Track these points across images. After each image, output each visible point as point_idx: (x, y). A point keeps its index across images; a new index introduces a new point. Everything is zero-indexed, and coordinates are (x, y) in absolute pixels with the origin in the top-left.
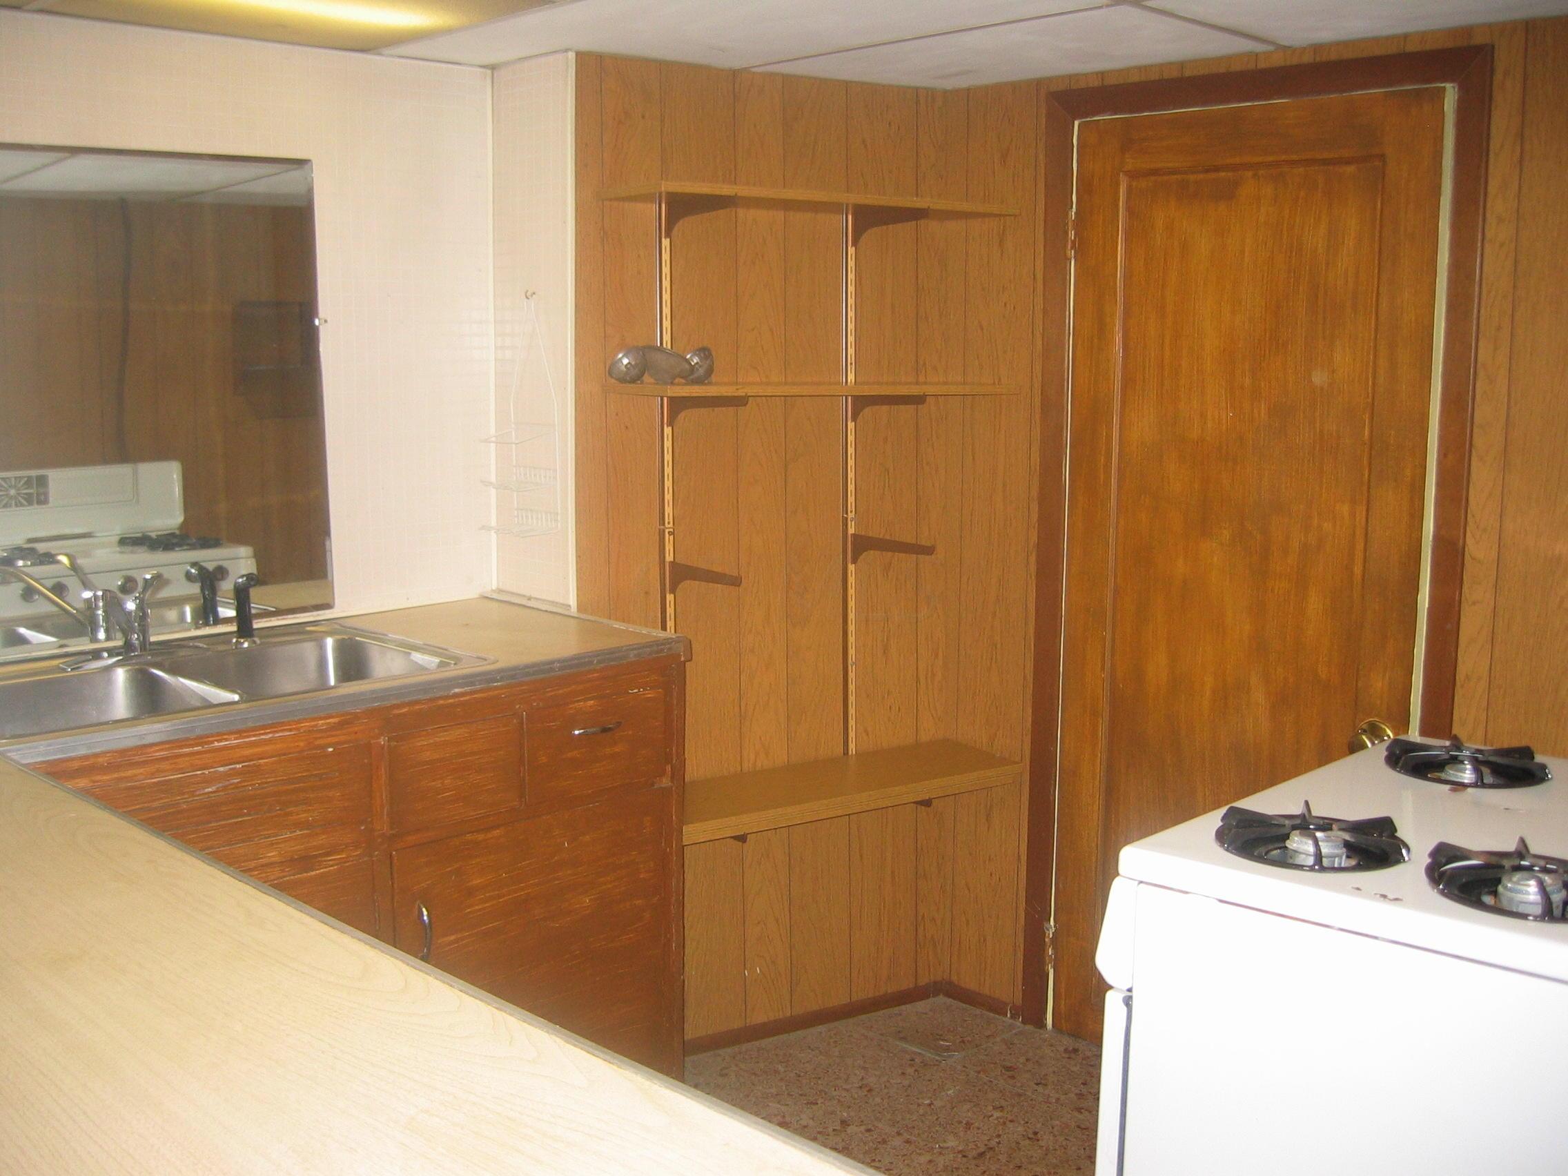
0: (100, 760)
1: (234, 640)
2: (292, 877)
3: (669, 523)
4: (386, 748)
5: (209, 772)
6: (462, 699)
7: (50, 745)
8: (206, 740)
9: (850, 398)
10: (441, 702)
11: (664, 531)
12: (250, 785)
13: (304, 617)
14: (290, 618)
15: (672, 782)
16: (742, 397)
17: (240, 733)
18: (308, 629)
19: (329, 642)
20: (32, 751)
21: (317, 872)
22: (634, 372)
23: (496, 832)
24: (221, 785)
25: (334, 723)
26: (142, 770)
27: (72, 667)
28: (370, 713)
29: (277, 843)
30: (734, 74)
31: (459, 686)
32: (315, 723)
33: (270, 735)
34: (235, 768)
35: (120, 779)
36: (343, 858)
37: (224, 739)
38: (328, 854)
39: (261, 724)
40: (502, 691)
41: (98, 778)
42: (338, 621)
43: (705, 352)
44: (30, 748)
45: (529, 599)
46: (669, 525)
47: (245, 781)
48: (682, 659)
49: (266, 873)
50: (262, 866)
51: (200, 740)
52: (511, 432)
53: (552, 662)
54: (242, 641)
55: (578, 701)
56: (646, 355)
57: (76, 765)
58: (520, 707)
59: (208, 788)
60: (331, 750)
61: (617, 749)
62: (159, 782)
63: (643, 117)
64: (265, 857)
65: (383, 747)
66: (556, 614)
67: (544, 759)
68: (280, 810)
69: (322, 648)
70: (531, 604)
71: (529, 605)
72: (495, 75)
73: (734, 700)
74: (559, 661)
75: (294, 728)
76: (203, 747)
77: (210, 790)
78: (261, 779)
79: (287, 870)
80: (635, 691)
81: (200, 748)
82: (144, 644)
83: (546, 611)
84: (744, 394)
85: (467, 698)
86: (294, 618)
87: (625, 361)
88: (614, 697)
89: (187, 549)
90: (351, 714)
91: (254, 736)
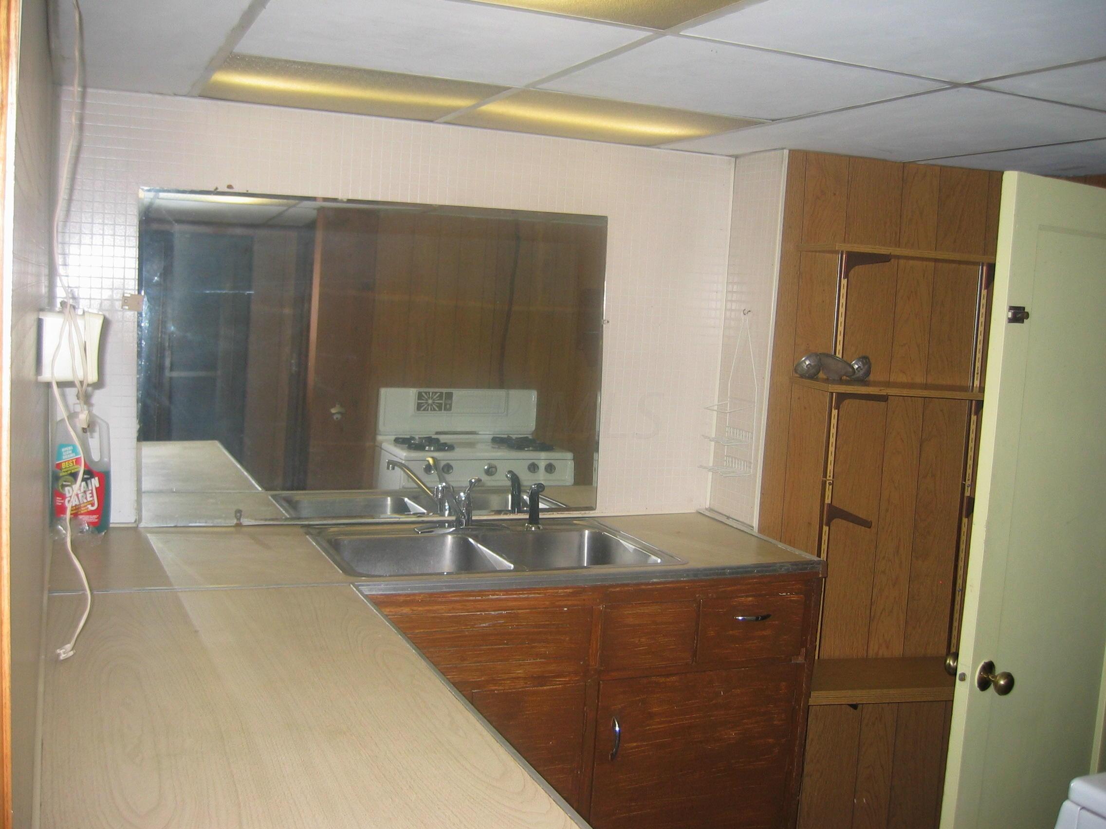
0: (417, 598)
1: (526, 525)
2: (531, 688)
3: (830, 476)
4: (603, 612)
5: (485, 614)
6: (658, 586)
7: (387, 585)
8: (485, 593)
9: (974, 401)
10: (643, 587)
11: (826, 481)
12: (510, 625)
13: (575, 514)
14: (566, 514)
15: (805, 660)
16: (884, 395)
17: (506, 592)
18: (575, 522)
19: (587, 532)
20: (376, 587)
21: (548, 687)
22: (813, 371)
23: (674, 678)
24: (491, 623)
25: (570, 592)
26: (443, 607)
27: (422, 531)
28: (594, 589)
29: (524, 665)
30: (904, 165)
31: (656, 577)
32: (557, 591)
33: (526, 595)
34: (502, 613)
35: (429, 611)
36: (566, 681)
37: (496, 594)
38: (558, 676)
39: (522, 587)
40: (687, 584)
41: (415, 608)
42: (596, 519)
43: (865, 359)
44: (375, 585)
45: (728, 518)
46: (830, 477)
47: (507, 622)
48: (820, 576)
49: (515, 683)
50: (513, 678)
51: (481, 593)
52: (727, 403)
53: (724, 569)
54: (531, 526)
55: (742, 597)
56: (823, 360)
57: (402, 599)
58: (699, 596)
59: (483, 624)
60: (566, 609)
61: (765, 633)
62: (452, 616)
63: (835, 194)
64: (515, 673)
65: (601, 611)
66: (743, 532)
67: (712, 634)
68: (528, 644)
69: (582, 536)
70: (727, 522)
71: (726, 522)
72: (737, 162)
73: (866, 605)
74: (730, 568)
75: (542, 593)
76: (482, 598)
77: (484, 625)
78: (518, 622)
79: (529, 683)
80: (784, 594)
81: (480, 598)
82: (469, 521)
83: (737, 528)
84: (885, 394)
85: (662, 586)
86: (568, 513)
87: (807, 363)
88: (767, 597)
89: (532, 450)
90: (582, 588)
91: (515, 594)
